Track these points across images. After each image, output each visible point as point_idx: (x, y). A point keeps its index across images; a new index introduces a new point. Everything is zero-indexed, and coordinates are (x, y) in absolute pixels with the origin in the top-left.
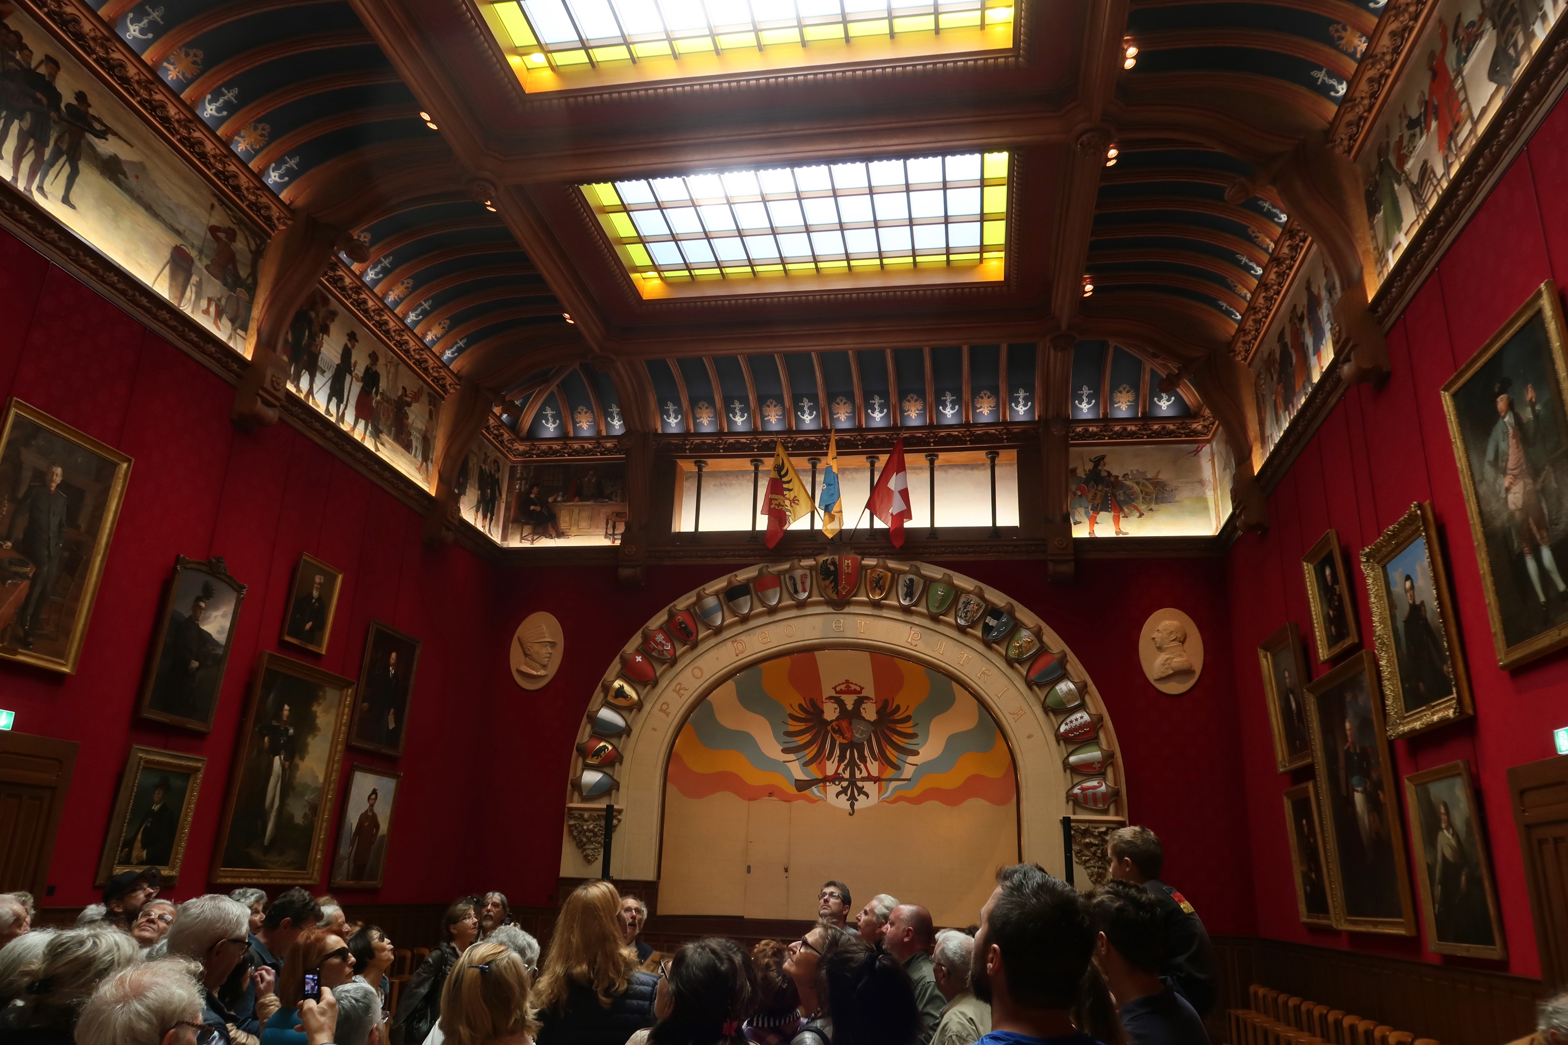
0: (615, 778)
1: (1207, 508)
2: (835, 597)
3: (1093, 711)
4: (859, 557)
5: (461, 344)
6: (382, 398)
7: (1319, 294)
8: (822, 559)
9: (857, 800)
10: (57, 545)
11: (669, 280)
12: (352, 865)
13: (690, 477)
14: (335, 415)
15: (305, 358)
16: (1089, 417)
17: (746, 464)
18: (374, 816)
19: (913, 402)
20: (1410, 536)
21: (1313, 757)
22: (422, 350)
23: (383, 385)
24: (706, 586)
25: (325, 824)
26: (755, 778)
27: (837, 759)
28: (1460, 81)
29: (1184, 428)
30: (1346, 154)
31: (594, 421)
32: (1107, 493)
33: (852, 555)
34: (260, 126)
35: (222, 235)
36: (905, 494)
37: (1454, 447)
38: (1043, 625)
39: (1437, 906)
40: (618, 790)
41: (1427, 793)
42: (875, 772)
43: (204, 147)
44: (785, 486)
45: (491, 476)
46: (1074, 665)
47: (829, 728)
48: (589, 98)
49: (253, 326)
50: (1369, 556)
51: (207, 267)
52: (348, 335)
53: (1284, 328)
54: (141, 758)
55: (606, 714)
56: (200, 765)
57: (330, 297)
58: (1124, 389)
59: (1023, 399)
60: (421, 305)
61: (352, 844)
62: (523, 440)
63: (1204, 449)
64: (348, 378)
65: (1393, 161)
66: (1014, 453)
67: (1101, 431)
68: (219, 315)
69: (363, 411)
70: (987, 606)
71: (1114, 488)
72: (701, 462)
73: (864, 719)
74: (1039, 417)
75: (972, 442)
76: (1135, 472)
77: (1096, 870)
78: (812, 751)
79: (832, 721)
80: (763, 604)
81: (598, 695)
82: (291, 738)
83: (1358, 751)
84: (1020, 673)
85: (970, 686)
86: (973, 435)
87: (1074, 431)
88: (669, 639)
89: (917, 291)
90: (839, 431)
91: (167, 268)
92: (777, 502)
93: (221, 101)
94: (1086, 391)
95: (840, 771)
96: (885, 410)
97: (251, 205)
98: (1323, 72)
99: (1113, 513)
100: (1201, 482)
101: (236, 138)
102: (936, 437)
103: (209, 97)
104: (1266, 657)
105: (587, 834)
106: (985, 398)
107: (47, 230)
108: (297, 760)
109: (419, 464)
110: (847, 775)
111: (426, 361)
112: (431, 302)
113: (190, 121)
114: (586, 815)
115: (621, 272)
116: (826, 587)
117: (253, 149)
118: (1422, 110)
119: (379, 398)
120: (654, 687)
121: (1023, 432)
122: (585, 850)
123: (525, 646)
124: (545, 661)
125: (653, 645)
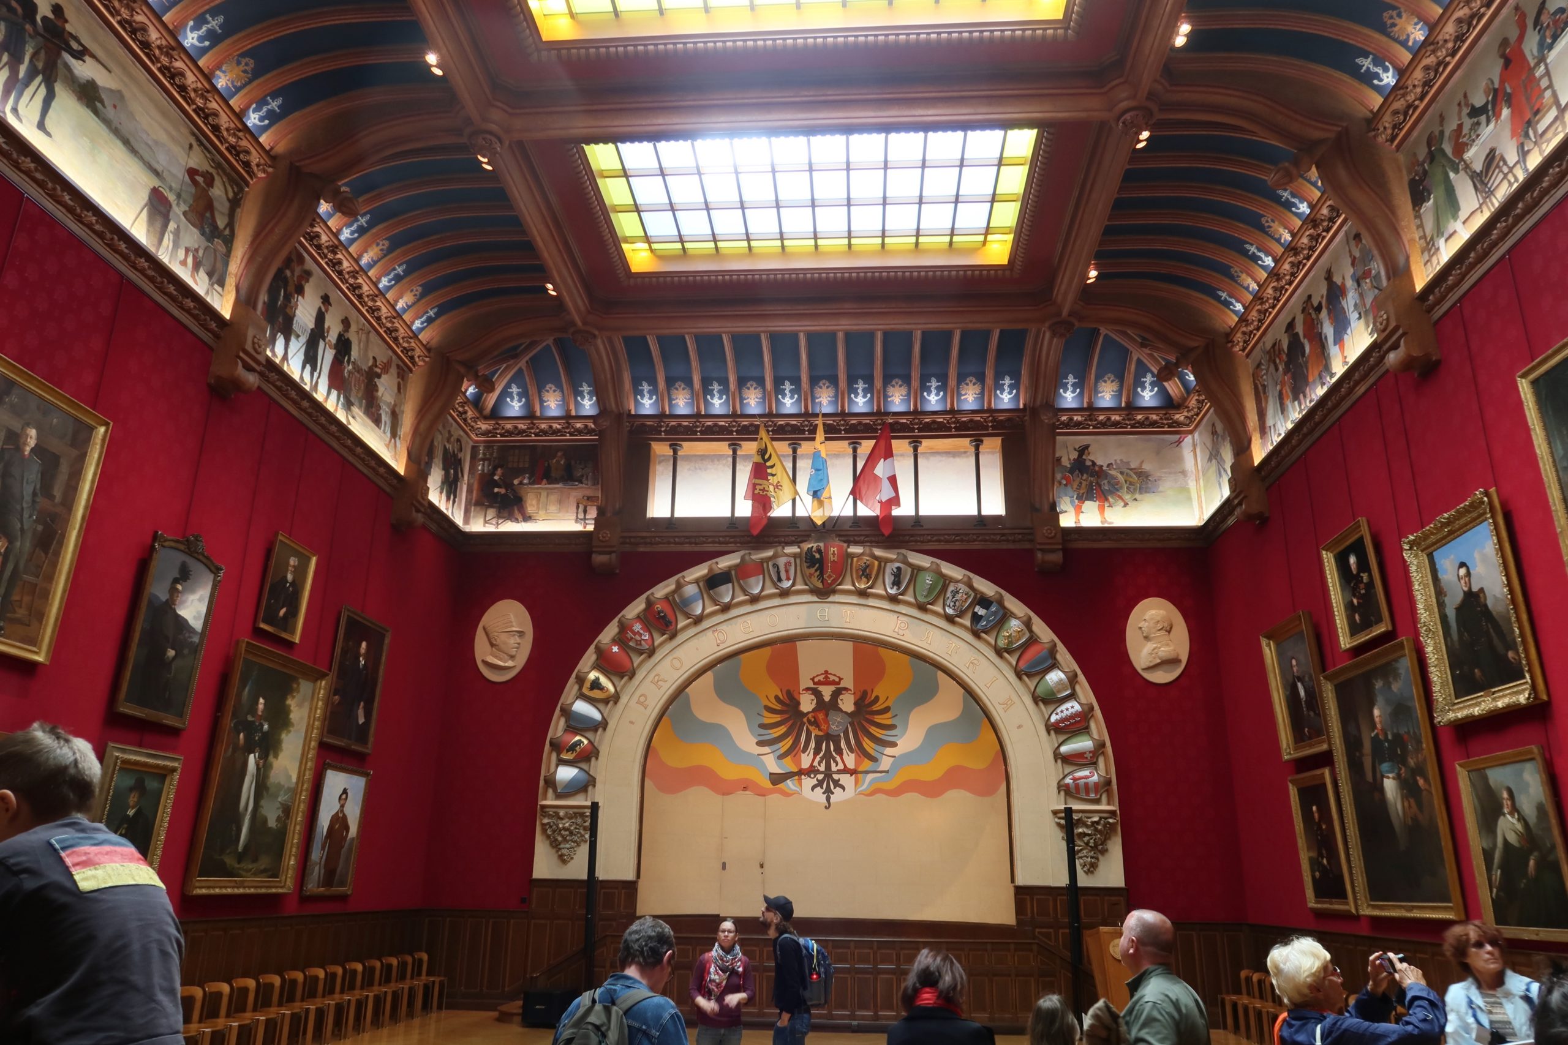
0: (591, 773)
1: (1189, 499)
2: (820, 585)
3: (1084, 701)
4: (845, 545)
5: (431, 313)
6: (354, 368)
7: (1343, 284)
8: (806, 546)
9: (833, 793)
10: (30, 516)
11: (658, 253)
12: (323, 871)
13: (663, 461)
14: (309, 384)
15: (281, 319)
16: (1074, 405)
17: (723, 448)
18: (345, 818)
19: (897, 387)
20: (1466, 524)
21: (1330, 744)
22: (394, 318)
23: (355, 353)
24: (684, 573)
25: (298, 828)
26: (729, 772)
27: (812, 751)
28: (1542, 67)
29: (1167, 419)
30: (1388, 143)
31: (563, 399)
32: (1091, 483)
33: (838, 542)
34: (244, 61)
35: (200, 179)
36: (893, 480)
37: (1533, 433)
38: (1032, 614)
39: (1495, 890)
40: (594, 786)
41: (1485, 779)
42: (851, 765)
43: (185, 79)
44: (769, 471)
45: (455, 455)
46: (1064, 655)
47: (805, 720)
48: (612, 50)
49: (231, 282)
50: (1412, 544)
51: (185, 214)
52: (322, 297)
53: (1294, 319)
54: (117, 758)
55: (581, 707)
56: (176, 764)
57: (305, 255)
58: (1109, 378)
59: (1009, 386)
60: (394, 269)
61: (323, 848)
62: (486, 418)
63: (1186, 440)
64: (322, 344)
65: (1448, 149)
66: (997, 442)
67: (1085, 420)
68: (197, 266)
69: (337, 381)
70: (976, 594)
71: (1099, 477)
72: (676, 445)
73: (841, 710)
74: (1025, 405)
75: (957, 429)
76: (1119, 462)
77: (1089, 859)
78: (788, 743)
79: (808, 713)
80: (745, 592)
81: (571, 688)
82: (265, 735)
83: (1390, 737)
84: (1010, 663)
85: (958, 676)
86: (958, 422)
87: (1058, 420)
88: (647, 628)
89: (919, 272)
90: (824, 415)
91: (145, 211)
92: (762, 488)
93: (204, 29)
94: (1071, 379)
95: (816, 763)
96: (869, 395)
97: (231, 148)
98: (1369, 59)
99: (1098, 503)
100: (1184, 473)
101: (218, 73)
102: (921, 423)
103: (191, 23)
104: (1269, 645)
105: (563, 832)
106: (971, 385)
107: (23, 158)
108: (271, 758)
109: (388, 440)
110: (822, 768)
111: (396, 330)
112: (405, 266)
113: (173, 49)
114: (562, 813)
115: (614, 241)
116: (811, 575)
117: (234, 87)
118: (1490, 98)
119: (350, 367)
120: (631, 678)
121: (1009, 420)
122: (560, 849)
123: (491, 636)
124: (513, 652)
125: (630, 634)
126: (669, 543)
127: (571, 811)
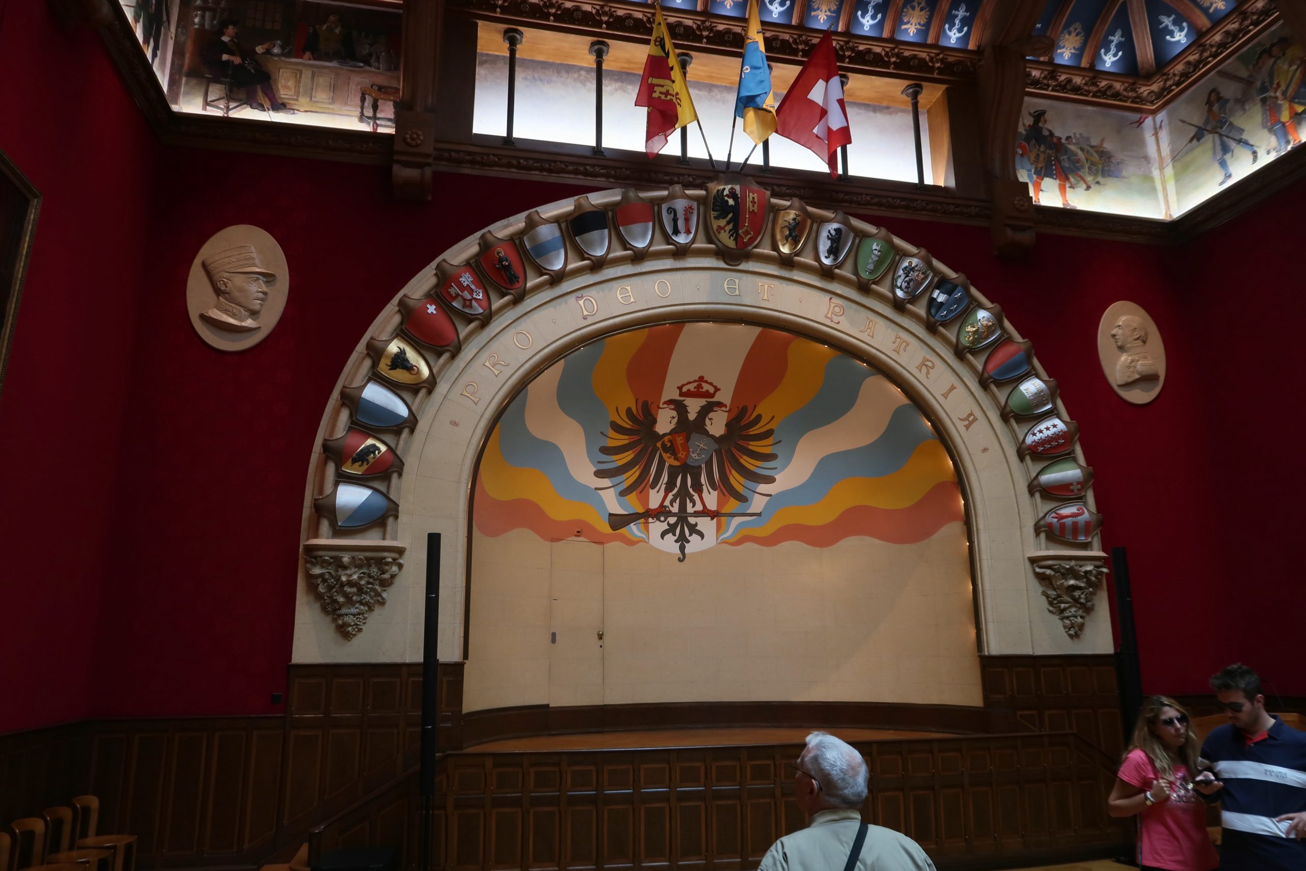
0: (392, 497)
1: (1154, 189)
2: (731, 243)
3: (1067, 419)
4: (766, 194)
8: (714, 189)
9: (688, 541)
17: (583, 47)
24: (541, 207)
26: (560, 510)
27: (664, 486)
29: (1129, 91)
32: (1050, 156)
33: (757, 188)
40: (396, 517)
42: (712, 505)
59: (961, 20)
63: (1147, 121)
66: (941, 91)
67: (1045, 78)
70: (935, 275)
71: (1057, 150)
72: (515, 32)
74: (978, 46)
76: (1078, 136)
77: (1077, 620)
80: (625, 244)
81: (359, 363)
85: (905, 381)
86: (897, 57)
88: (481, 282)
90: (731, 18)
95: (667, 503)
96: (788, 4)
99: (1058, 181)
100: (1146, 158)
102: (853, 51)
105: (347, 589)
106: (917, 13)
110: (675, 509)
114: (346, 559)
116: (719, 229)
120: (454, 356)
121: (959, 63)
122: (340, 616)
123: (216, 278)
124: (256, 306)
125: (454, 290)
126: (509, 165)
127: (361, 555)
